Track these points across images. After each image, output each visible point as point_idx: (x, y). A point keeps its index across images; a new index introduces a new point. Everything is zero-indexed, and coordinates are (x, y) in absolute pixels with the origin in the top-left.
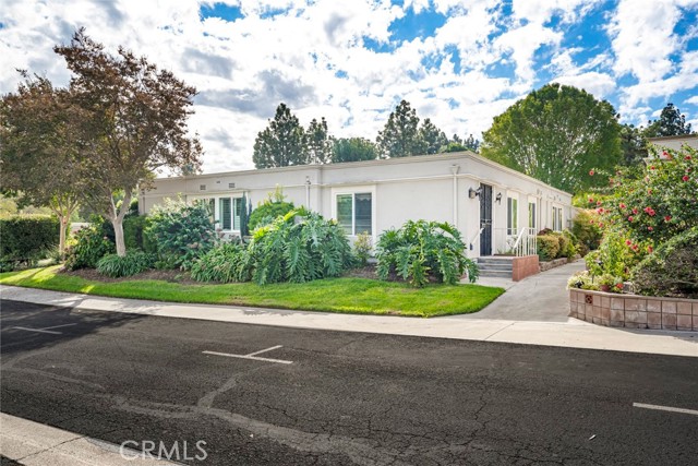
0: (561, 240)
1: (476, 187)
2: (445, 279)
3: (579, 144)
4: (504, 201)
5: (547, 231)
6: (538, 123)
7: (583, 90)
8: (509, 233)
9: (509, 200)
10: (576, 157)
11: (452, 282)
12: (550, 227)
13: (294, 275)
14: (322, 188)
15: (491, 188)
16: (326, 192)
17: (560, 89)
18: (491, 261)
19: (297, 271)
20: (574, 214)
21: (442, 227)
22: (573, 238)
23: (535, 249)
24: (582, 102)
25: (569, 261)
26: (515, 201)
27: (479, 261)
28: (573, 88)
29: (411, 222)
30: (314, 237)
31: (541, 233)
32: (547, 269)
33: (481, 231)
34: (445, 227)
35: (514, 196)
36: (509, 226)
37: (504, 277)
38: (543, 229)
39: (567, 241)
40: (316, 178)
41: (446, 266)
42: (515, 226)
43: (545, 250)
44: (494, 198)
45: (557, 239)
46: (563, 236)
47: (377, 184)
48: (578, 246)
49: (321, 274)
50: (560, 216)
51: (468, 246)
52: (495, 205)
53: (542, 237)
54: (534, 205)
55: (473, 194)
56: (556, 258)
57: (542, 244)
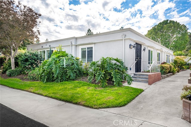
0: (170, 66)
1: (133, 44)
2: (115, 83)
3: (174, 38)
4: (147, 51)
5: (164, 63)
6: (161, 32)
7: (176, 21)
8: (149, 63)
9: (149, 51)
10: (173, 42)
11: (119, 85)
12: (165, 61)
13: (56, 79)
14: (76, 46)
15: (141, 45)
16: (78, 47)
17: (169, 21)
18: (140, 75)
19: (57, 78)
20: (174, 58)
21: (115, 60)
22: (174, 66)
23: (159, 70)
24: (176, 25)
25: (173, 74)
26: (152, 51)
27: (135, 75)
28: (173, 21)
29: (103, 58)
30: (65, 64)
31: (162, 64)
32: (165, 78)
33: (135, 62)
34: (117, 60)
35: (151, 49)
36: (149, 60)
37: (145, 82)
38: (163, 62)
39: (173, 67)
40: (74, 42)
41: (116, 78)
42: (152, 60)
43: (164, 70)
44: (142, 49)
45: (169, 66)
46: (171, 65)
47: (95, 43)
48: (177, 69)
49: (68, 79)
50: (169, 58)
51: (129, 68)
52: (142, 52)
53: (163, 65)
54: (159, 53)
55: (132, 47)
56: (168, 73)
57: (162, 68)
